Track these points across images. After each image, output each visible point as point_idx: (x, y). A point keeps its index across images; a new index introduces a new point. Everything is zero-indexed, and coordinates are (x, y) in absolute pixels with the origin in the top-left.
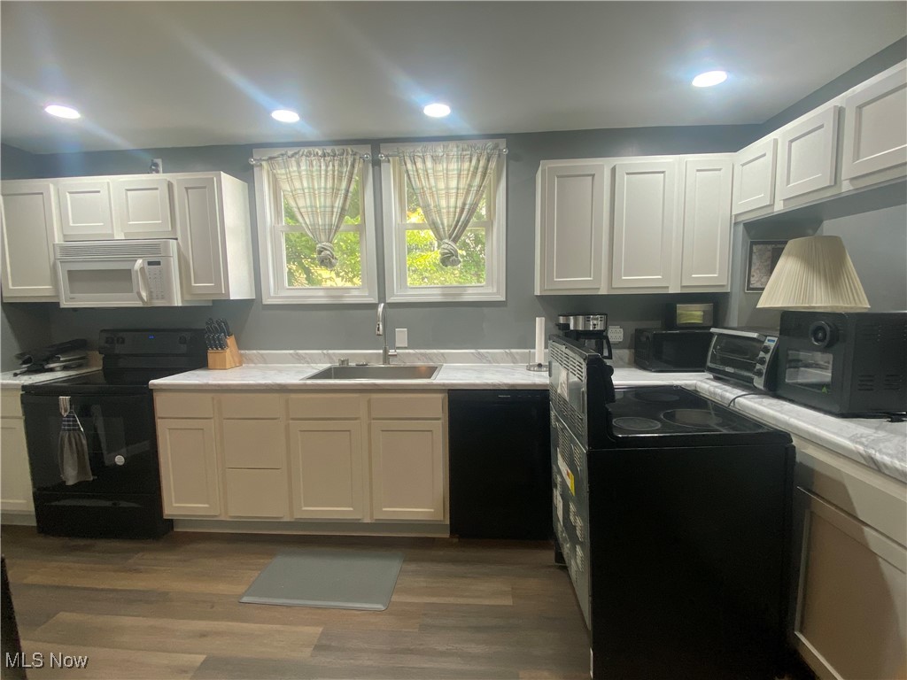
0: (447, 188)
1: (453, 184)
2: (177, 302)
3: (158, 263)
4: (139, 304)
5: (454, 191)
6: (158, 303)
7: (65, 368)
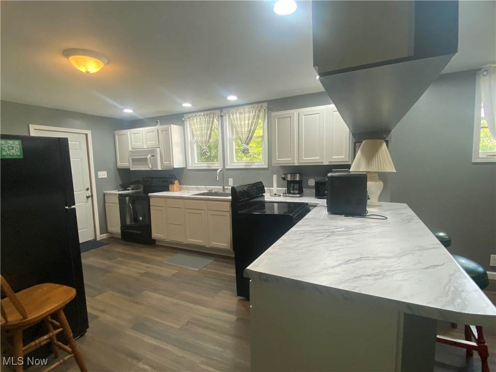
0: (244, 124)
1: (247, 122)
2: (159, 168)
3: (154, 156)
4: (150, 169)
5: (247, 125)
6: (154, 169)
7: (132, 189)
